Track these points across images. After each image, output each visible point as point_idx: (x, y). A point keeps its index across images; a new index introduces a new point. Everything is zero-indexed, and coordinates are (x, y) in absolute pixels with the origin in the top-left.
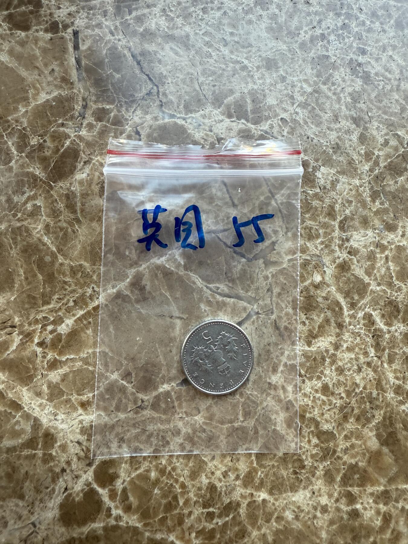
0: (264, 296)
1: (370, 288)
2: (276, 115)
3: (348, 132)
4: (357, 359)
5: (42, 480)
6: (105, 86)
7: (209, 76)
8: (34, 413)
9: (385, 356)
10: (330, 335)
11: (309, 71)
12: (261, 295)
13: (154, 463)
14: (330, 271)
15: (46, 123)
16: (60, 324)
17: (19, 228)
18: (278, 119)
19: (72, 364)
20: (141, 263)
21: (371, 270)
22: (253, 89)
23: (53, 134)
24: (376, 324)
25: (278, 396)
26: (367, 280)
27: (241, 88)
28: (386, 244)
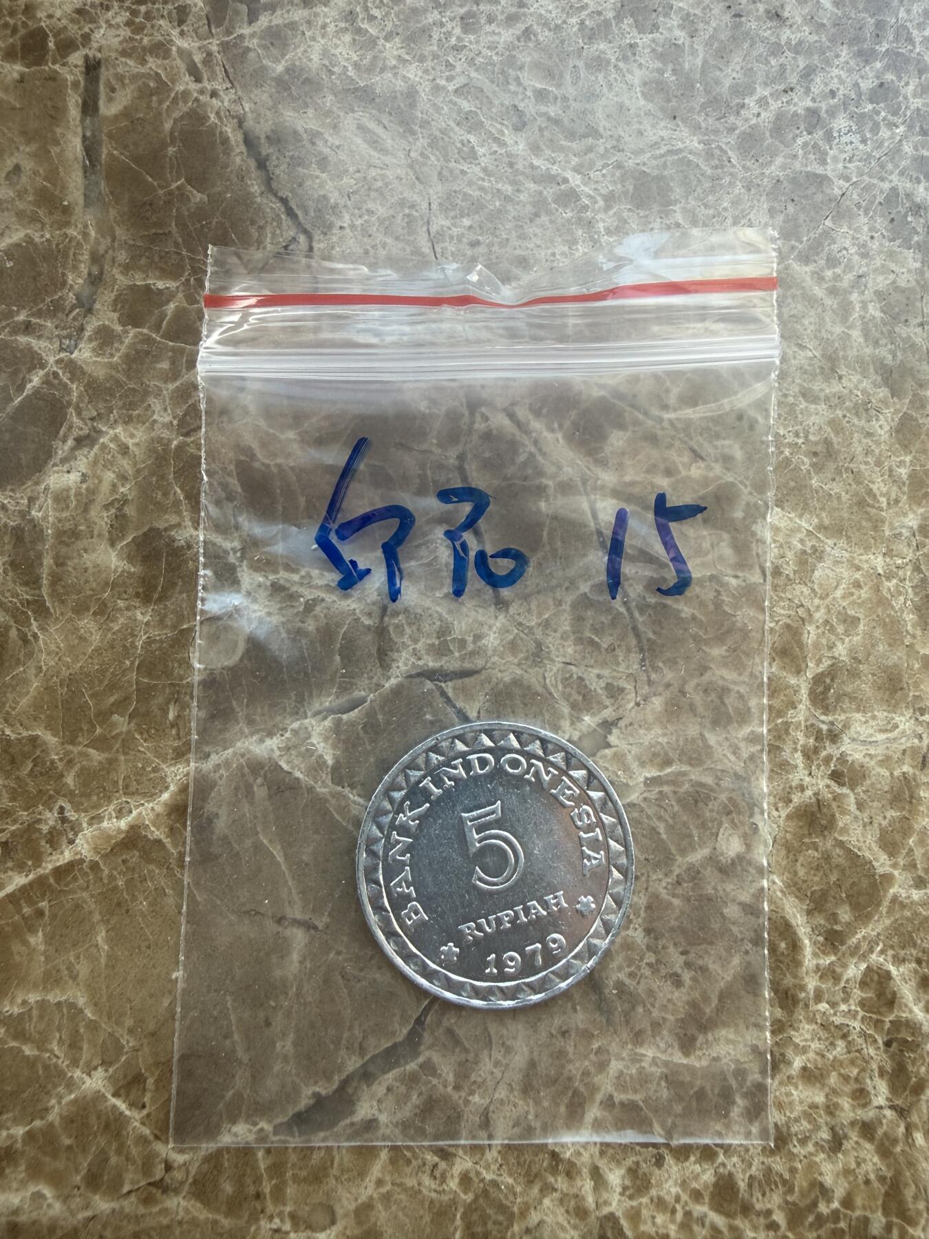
1: (891, 891)
3: (863, 408)
4: (831, 1109)
6: (161, 224)
7: (462, 216)
9: (919, 1111)
10: (755, 1025)
14: (771, 826)
20: (207, 749)
21: (898, 837)
24: (900, 1007)
25: (577, 1196)
26: (882, 865)
27: (554, 254)
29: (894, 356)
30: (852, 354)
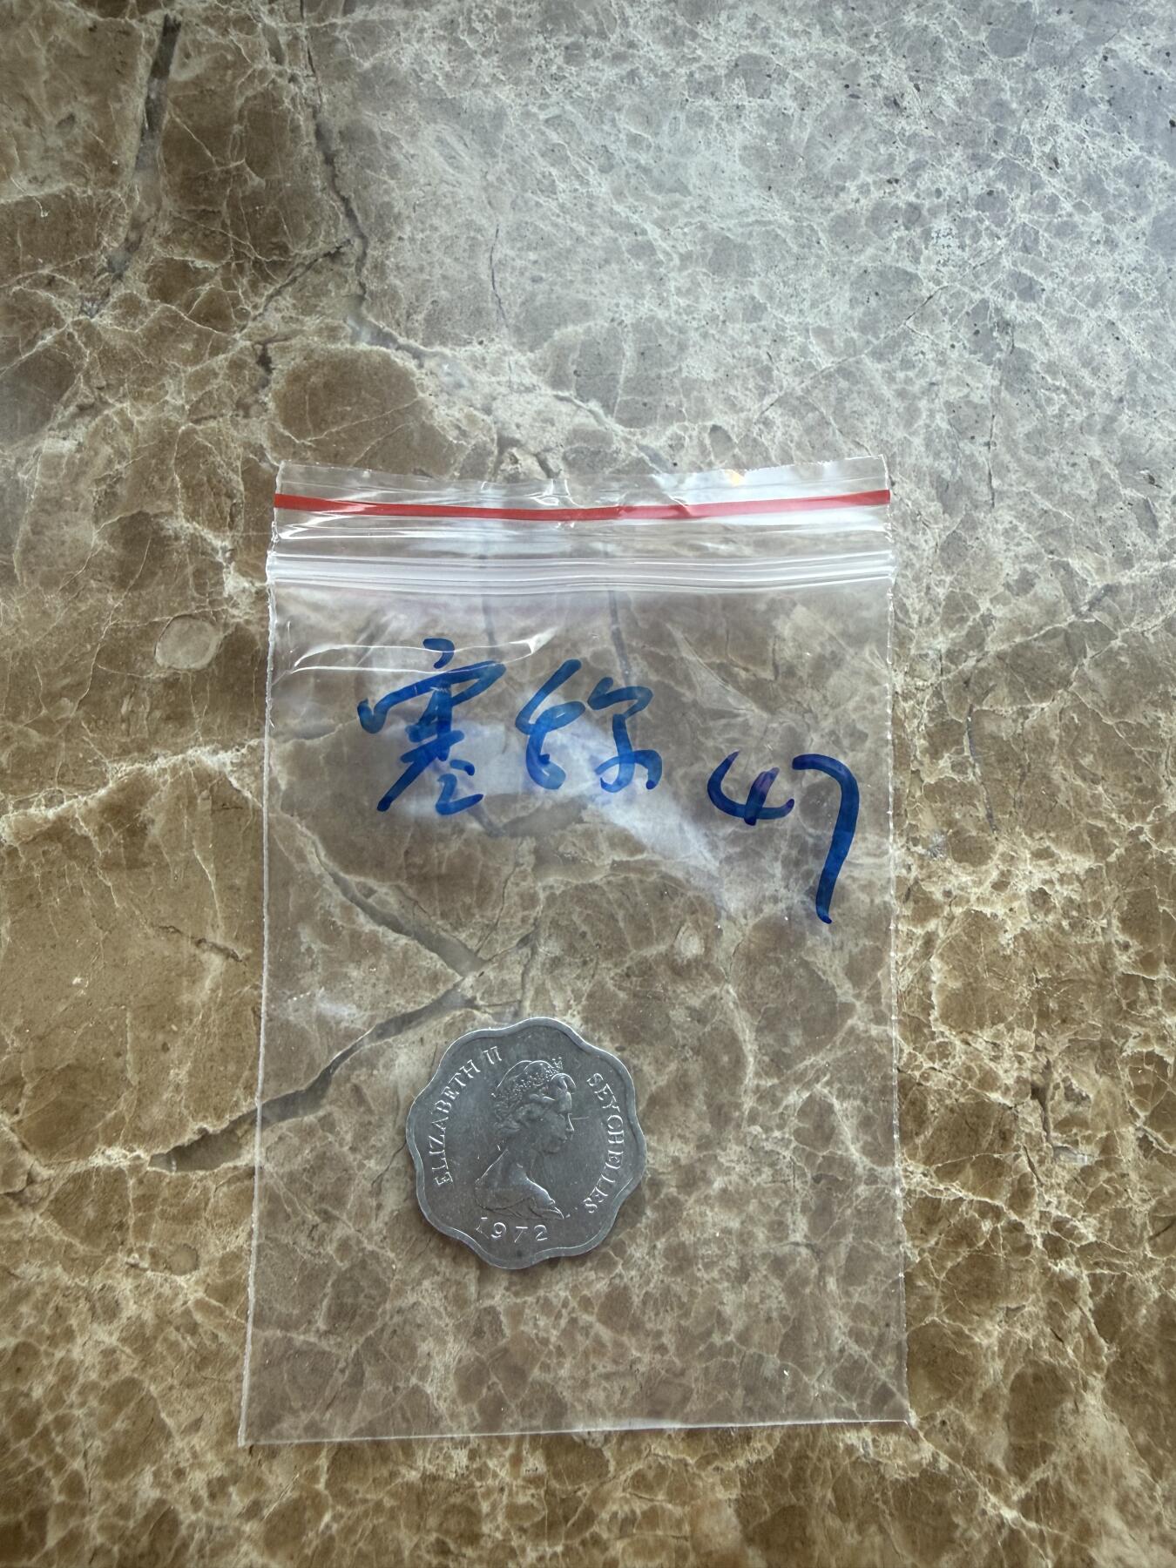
0: (506, 953)
1: (850, 1022)
2: (703, 414)
3: (911, 519)
4: (745, 1238)
6: (211, 201)
7: (529, 248)
10: (680, 1136)
11: (840, 306)
12: (499, 951)
14: (735, 933)
15: (2, 266)
18: (704, 428)
20: (156, 750)
21: (866, 967)
22: (651, 319)
23: (13, 302)
24: (836, 1143)
25: (458, 1283)
26: (845, 993)
27: (617, 305)
28: (938, 896)
29: (954, 472)
30: (910, 461)
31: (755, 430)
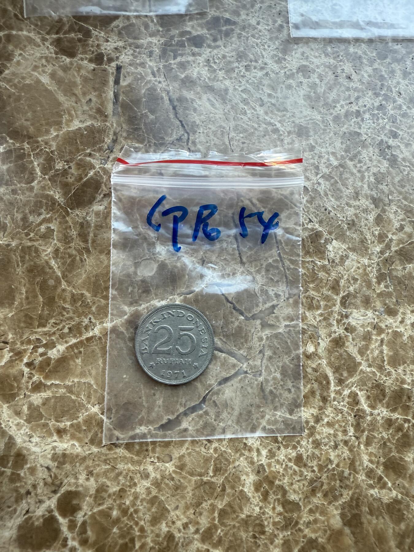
0: (255, 356)
1: (361, 368)
3: (366, 211)
4: (335, 436)
5: (6, 498)
6: (138, 124)
7: (240, 133)
8: (10, 431)
9: (363, 438)
10: (314, 407)
11: (338, 144)
12: (253, 355)
13: (118, 502)
14: (324, 344)
15: (74, 150)
16: (52, 348)
17: (29, 247)
19: (55, 390)
20: (141, 302)
21: (364, 350)
23: (79, 162)
24: (360, 405)
25: (251, 457)
26: (358, 359)
28: (384, 327)
29: (377, 195)
30: (364, 192)
31: (316, 186)
